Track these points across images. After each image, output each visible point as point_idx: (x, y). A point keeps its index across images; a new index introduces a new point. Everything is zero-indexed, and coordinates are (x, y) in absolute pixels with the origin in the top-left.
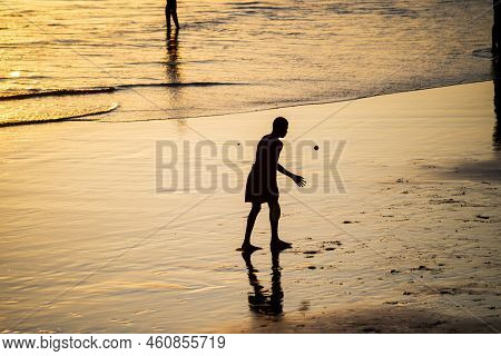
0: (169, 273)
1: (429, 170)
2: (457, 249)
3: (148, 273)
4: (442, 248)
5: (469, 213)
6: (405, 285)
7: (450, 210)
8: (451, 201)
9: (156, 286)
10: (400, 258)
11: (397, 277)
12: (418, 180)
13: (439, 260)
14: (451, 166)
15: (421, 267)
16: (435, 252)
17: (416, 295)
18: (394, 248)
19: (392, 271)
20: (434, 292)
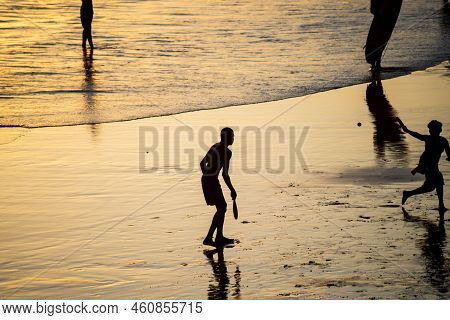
0: (84, 270)
1: (318, 176)
2: (342, 245)
3: (64, 270)
4: (329, 245)
5: (353, 213)
6: (296, 279)
7: (335, 210)
8: (336, 203)
9: (72, 282)
10: (293, 254)
11: (288, 271)
12: (307, 184)
13: (326, 256)
14: (337, 171)
15: (311, 262)
16: (323, 248)
17: (306, 287)
18: (287, 245)
19: (285, 266)
20: (321, 285)
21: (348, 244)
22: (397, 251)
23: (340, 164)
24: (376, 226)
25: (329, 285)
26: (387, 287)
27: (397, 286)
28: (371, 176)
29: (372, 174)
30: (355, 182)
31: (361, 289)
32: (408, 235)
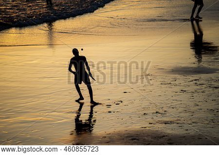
0: (47, 114)
1: (161, 70)
3: (38, 114)
11: (146, 116)
12: (156, 74)
15: (157, 112)
17: (154, 124)
18: (145, 104)
19: (145, 114)
21: (175, 103)
22: (199, 107)
23: (171, 65)
24: (189, 95)
25: (165, 123)
26: (194, 124)
27: (199, 124)
28: (187, 71)
29: (188, 70)
30: (179, 74)
31: (181, 125)
32: (205, 99)
